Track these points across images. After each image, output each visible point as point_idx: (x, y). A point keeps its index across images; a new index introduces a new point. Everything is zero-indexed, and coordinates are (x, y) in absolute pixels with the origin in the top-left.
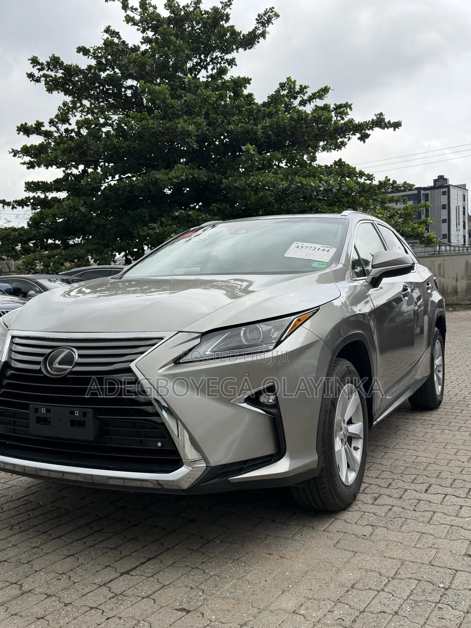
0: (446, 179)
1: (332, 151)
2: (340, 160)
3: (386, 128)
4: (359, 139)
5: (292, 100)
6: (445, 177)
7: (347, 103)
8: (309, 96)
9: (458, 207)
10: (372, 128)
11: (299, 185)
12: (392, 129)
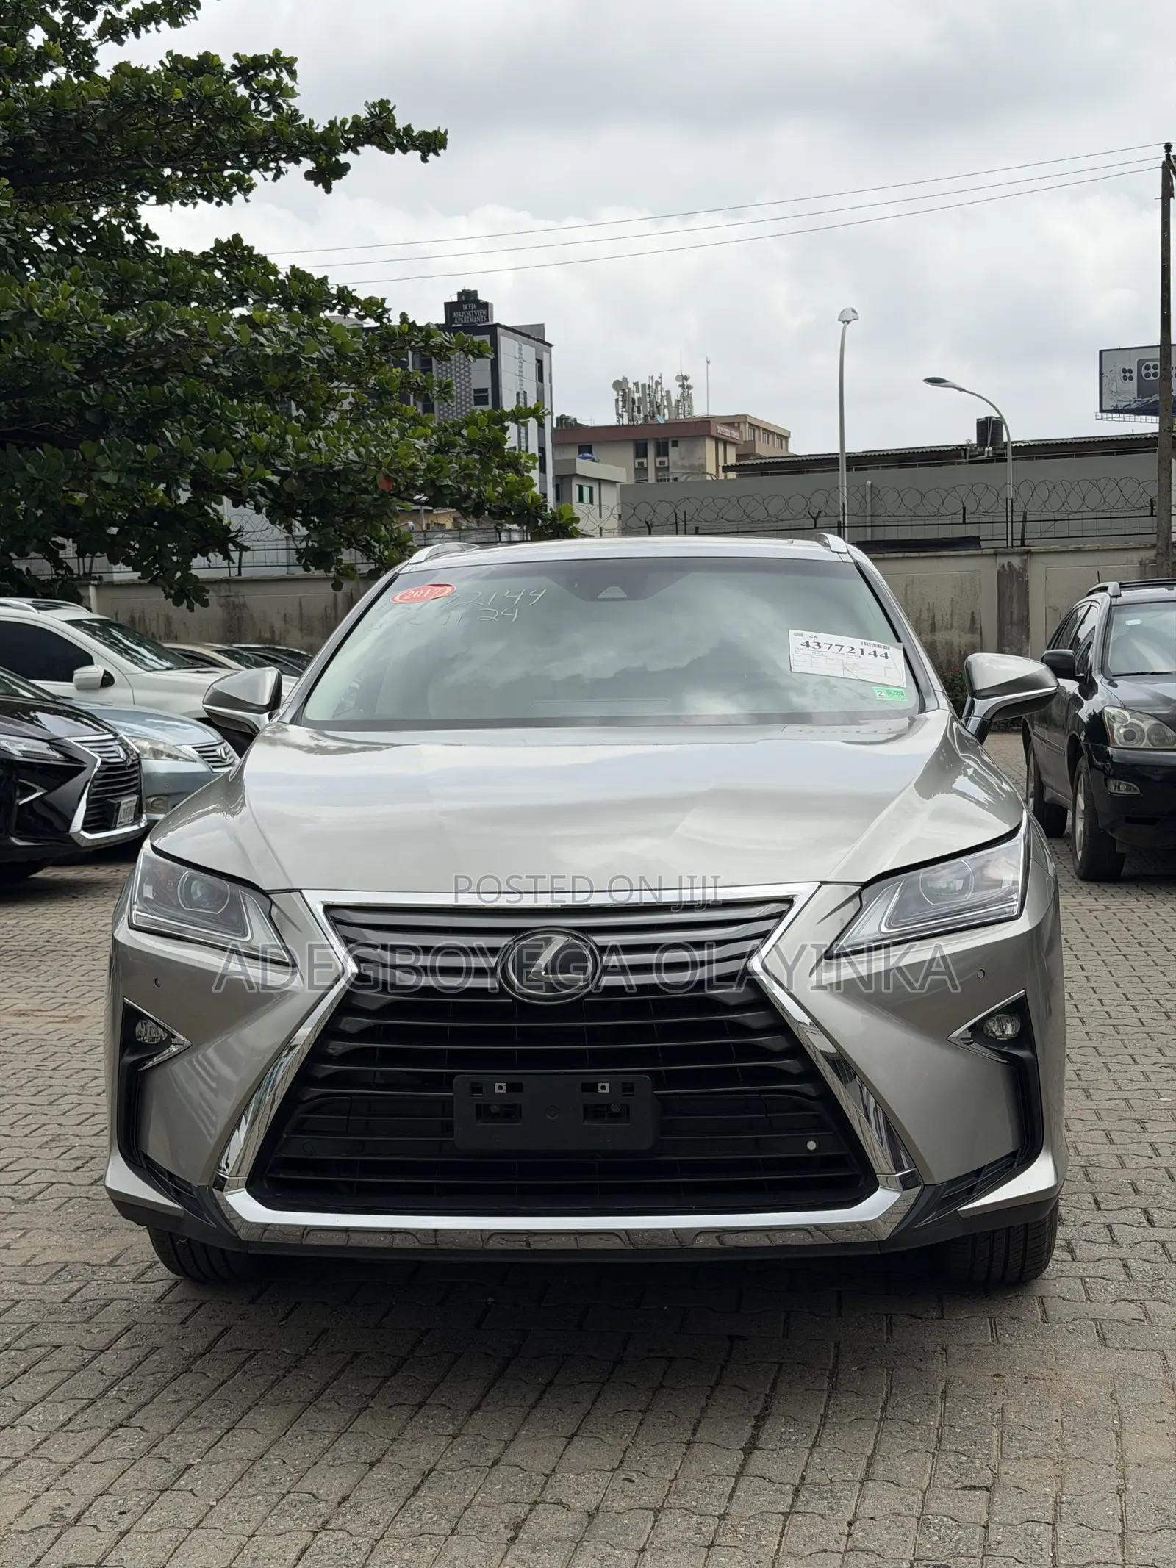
0: (485, 306)
1: (200, 201)
2: (237, 238)
3: (397, 150)
4: (308, 175)
5: (76, 20)
6: (481, 297)
7: (277, 53)
8: (134, 9)
9: (522, 396)
10: (352, 147)
11: (182, 332)
12: (415, 155)
